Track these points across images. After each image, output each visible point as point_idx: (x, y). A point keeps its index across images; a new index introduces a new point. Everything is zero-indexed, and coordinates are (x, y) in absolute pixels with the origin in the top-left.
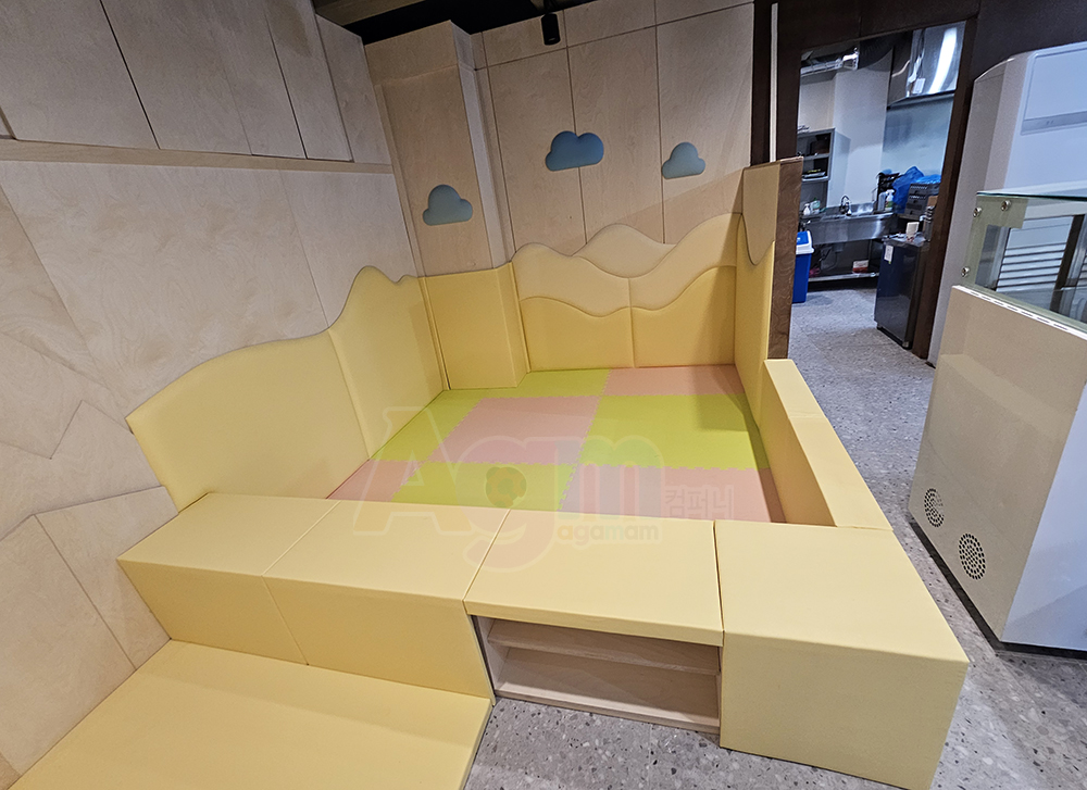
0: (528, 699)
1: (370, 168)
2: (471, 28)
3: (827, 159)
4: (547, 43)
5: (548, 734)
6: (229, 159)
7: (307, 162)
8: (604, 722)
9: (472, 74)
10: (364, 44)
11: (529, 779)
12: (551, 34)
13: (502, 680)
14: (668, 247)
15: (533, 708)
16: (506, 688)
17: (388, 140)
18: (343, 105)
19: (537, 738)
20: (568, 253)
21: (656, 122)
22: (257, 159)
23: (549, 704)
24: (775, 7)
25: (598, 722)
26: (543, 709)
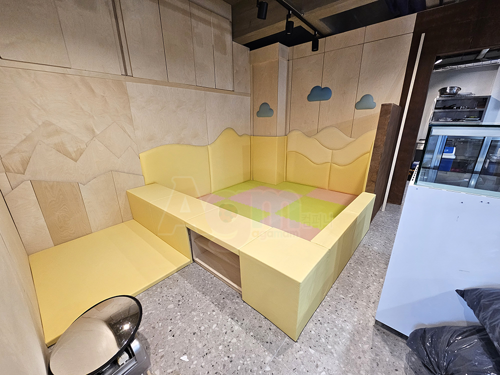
0: (201, 265)
1: (240, 94)
2: (289, 45)
3: (483, 111)
4: (313, 50)
5: (199, 275)
6: (189, 86)
7: (216, 90)
8: (216, 279)
9: (286, 62)
10: (250, 50)
11: (186, 282)
12: (315, 47)
13: (197, 257)
14: (352, 139)
15: (201, 268)
16: (197, 259)
17: (251, 84)
18: (235, 72)
19: (195, 275)
20: (309, 135)
21: (356, 85)
22: (197, 87)
23: (205, 269)
24: (423, 35)
25: (214, 279)
26: (203, 269)
